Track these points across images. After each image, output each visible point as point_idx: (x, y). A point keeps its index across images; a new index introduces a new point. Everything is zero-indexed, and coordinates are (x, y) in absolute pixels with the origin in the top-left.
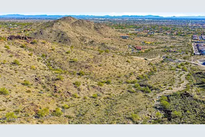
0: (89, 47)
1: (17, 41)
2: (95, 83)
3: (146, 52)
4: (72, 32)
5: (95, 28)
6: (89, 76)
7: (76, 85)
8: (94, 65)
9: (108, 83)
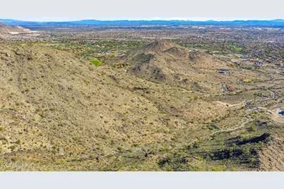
0: (182, 86)
1: (138, 91)
2: (185, 122)
3: (237, 94)
4: (167, 69)
5: (190, 57)
6: (182, 118)
7: (176, 122)
8: (185, 110)
9: (192, 123)
